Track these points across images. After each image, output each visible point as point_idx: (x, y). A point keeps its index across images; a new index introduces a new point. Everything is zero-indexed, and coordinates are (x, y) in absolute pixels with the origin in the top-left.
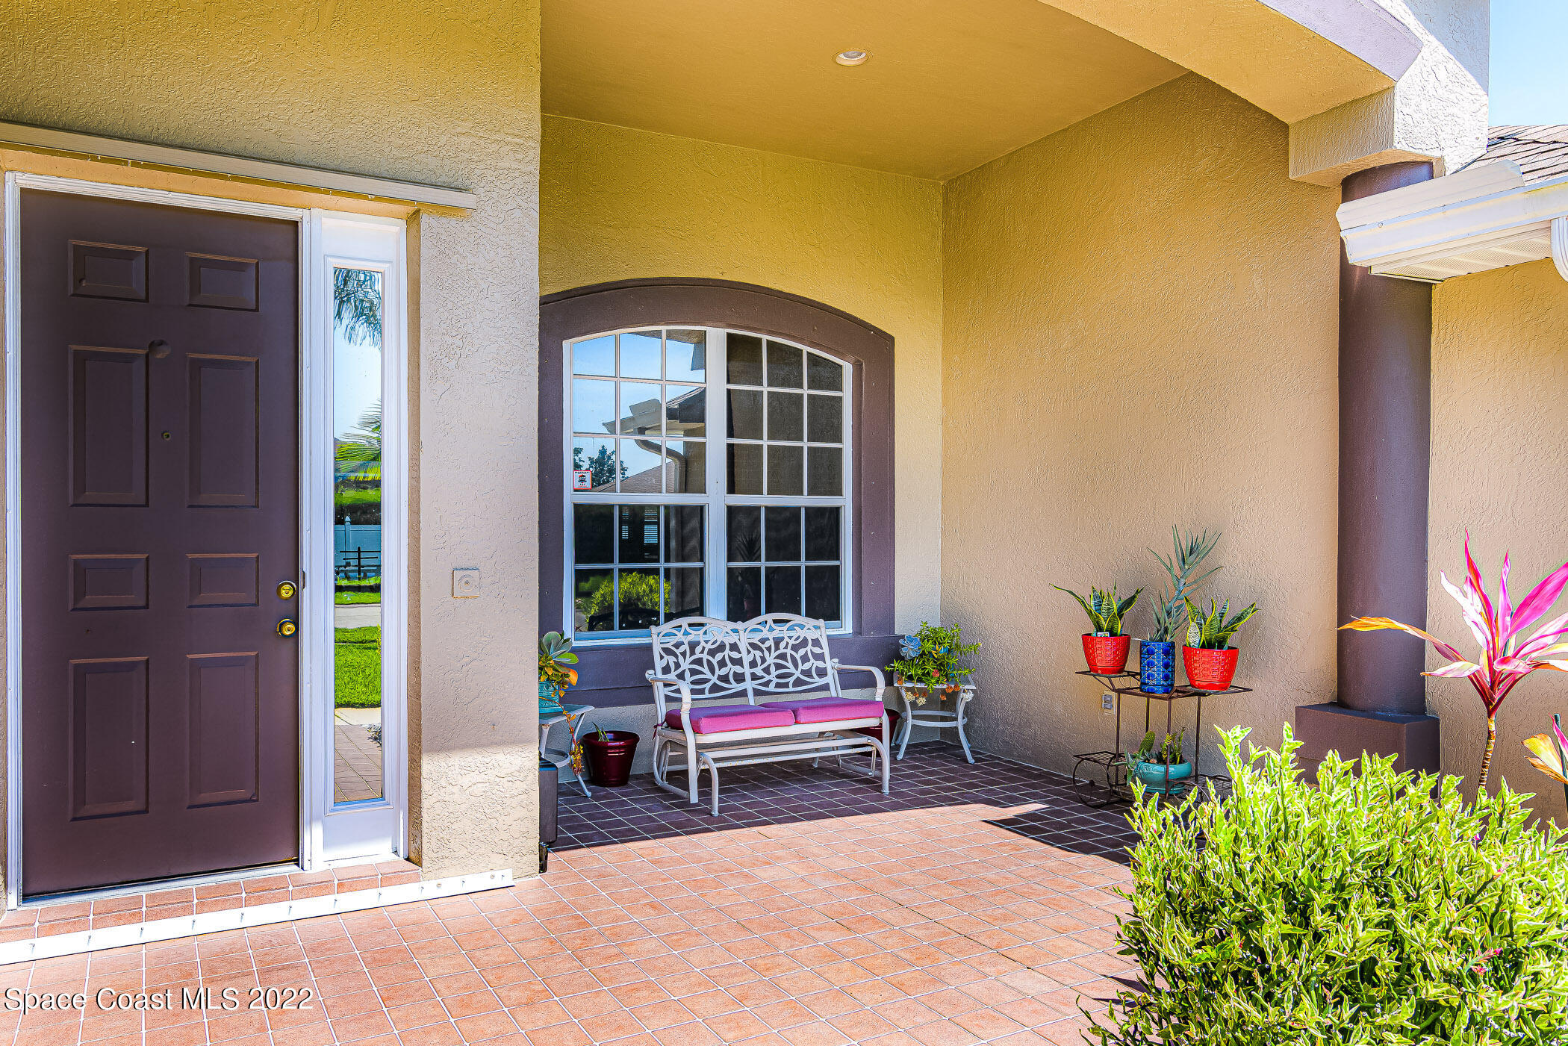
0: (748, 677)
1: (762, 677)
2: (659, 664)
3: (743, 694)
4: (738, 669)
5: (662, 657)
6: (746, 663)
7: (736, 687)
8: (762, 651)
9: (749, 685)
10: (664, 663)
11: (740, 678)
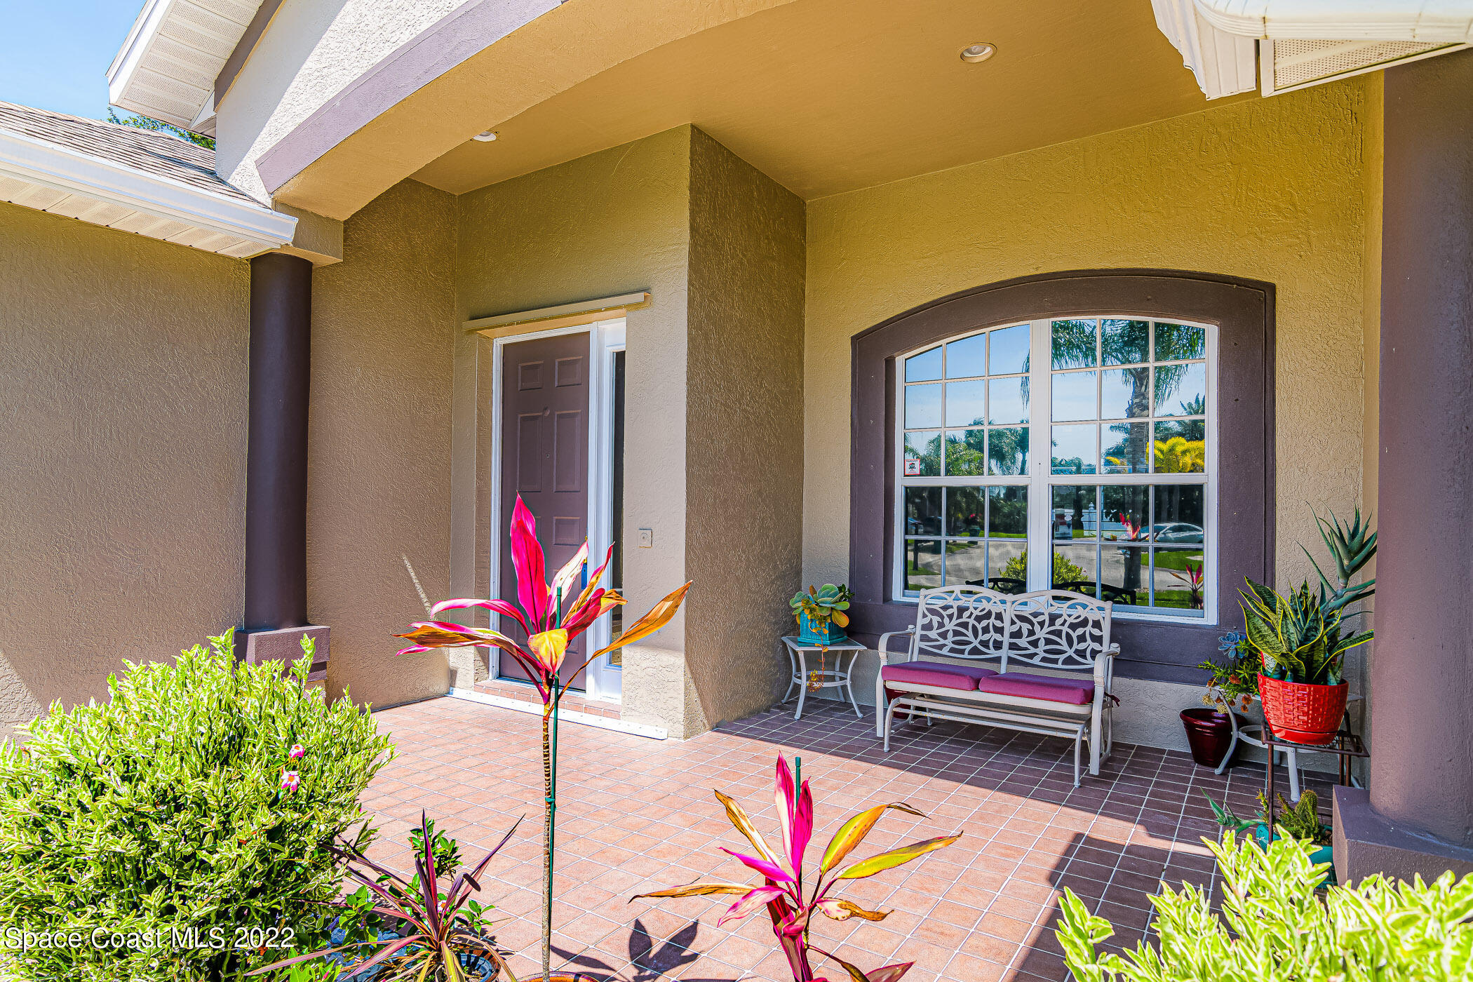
0: (1006, 645)
1: (1026, 649)
2: (921, 621)
3: (997, 660)
4: (998, 637)
5: (925, 616)
6: (1007, 633)
7: (993, 653)
8: (1032, 625)
9: (1004, 653)
10: (926, 621)
11: (998, 645)
